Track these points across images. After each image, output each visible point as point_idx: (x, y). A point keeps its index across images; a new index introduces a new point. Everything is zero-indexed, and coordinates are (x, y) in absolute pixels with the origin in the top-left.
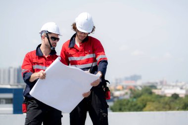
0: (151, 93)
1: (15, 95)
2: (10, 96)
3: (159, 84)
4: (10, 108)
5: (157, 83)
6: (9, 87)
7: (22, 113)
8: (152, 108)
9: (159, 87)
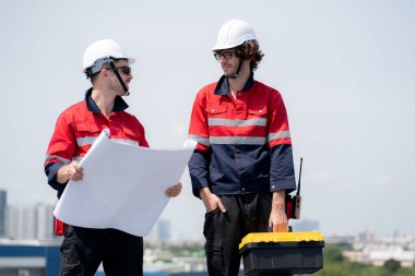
0: (340, 259)
3: (357, 239)
5: (352, 238)
9: (357, 246)
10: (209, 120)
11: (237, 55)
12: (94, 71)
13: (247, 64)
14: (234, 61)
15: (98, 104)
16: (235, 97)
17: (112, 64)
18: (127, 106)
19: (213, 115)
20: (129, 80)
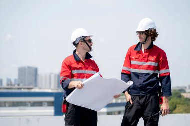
0: (180, 96)
1: (56, 98)
2: (52, 99)
3: (188, 88)
4: (51, 110)
5: (186, 87)
6: (50, 91)
7: (62, 115)
8: (181, 110)
9: (187, 91)
10: (132, 61)
11: (146, 34)
12: (77, 43)
13: (150, 38)
14: (144, 36)
15: (79, 56)
16: (144, 52)
17: (84, 39)
18: (92, 57)
19: (133, 59)
20: (92, 45)
